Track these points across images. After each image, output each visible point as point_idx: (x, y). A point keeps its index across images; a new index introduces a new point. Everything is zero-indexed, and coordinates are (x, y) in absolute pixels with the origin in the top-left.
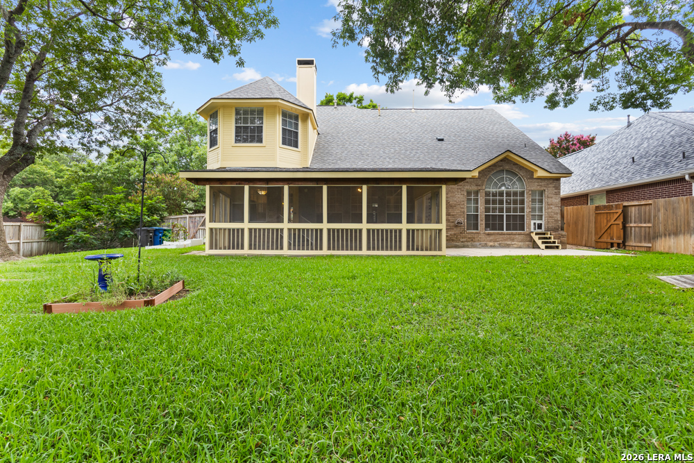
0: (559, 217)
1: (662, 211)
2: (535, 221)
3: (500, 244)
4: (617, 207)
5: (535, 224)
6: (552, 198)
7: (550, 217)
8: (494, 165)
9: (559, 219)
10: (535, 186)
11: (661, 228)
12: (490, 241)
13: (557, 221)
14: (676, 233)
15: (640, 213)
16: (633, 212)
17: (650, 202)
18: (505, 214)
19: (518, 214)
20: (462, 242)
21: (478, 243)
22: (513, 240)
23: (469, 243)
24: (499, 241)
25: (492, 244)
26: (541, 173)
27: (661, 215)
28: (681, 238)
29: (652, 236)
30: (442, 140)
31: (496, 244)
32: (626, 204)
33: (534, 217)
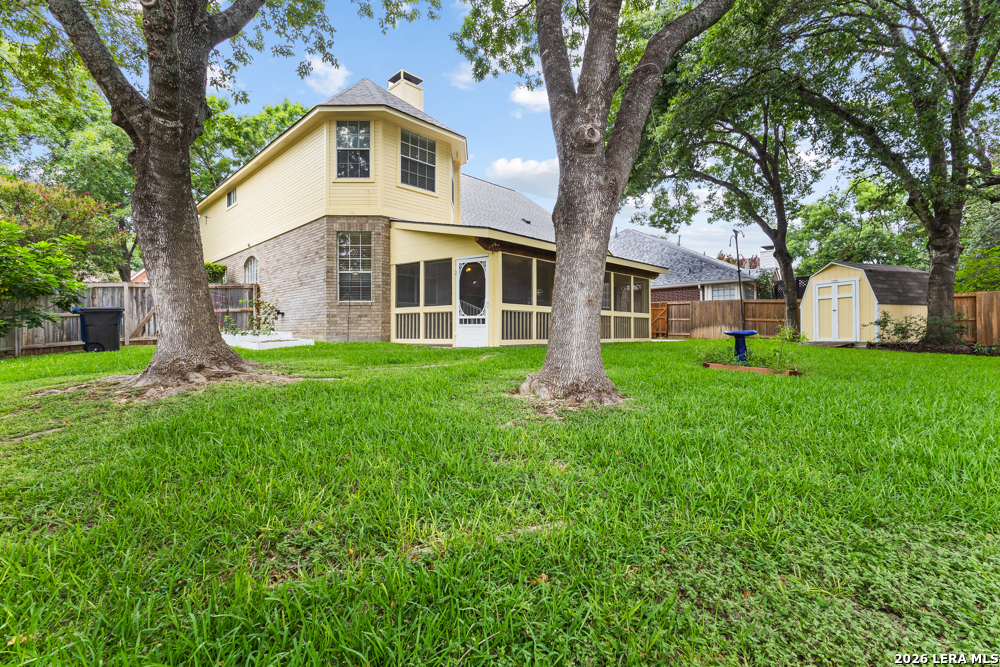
1: (698, 309)
4: (662, 305)
11: (697, 322)
14: (708, 325)
15: (679, 311)
16: (674, 309)
17: (689, 302)
27: (697, 312)
28: (711, 328)
29: (689, 328)
30: (529, 222)
32: (669, 303)
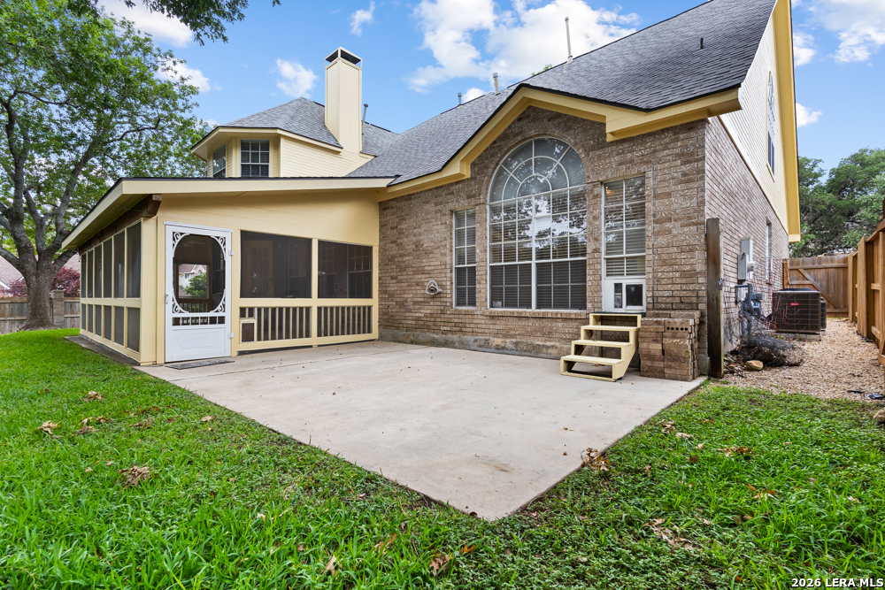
0: (698, 261)
2: (618, 280)
3: (516, 344)
5: (618, 287)
6: (669, 195)
7: (664, 263)
8: (505, 137)
9: (700, 267)
10: (611, 167)
12: (496, 335)
13: (691, 275)
18: (534, 262)
19: (569, 259)
20: (444, 332)
21: (470, 338)
22: (549, 335)
23: (455, 337)
24: (512, 336)
25: (498, 341)
26: (617, 122)
31: (509, 343)
33: (613, 266)
